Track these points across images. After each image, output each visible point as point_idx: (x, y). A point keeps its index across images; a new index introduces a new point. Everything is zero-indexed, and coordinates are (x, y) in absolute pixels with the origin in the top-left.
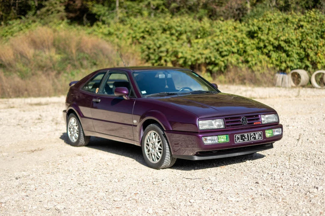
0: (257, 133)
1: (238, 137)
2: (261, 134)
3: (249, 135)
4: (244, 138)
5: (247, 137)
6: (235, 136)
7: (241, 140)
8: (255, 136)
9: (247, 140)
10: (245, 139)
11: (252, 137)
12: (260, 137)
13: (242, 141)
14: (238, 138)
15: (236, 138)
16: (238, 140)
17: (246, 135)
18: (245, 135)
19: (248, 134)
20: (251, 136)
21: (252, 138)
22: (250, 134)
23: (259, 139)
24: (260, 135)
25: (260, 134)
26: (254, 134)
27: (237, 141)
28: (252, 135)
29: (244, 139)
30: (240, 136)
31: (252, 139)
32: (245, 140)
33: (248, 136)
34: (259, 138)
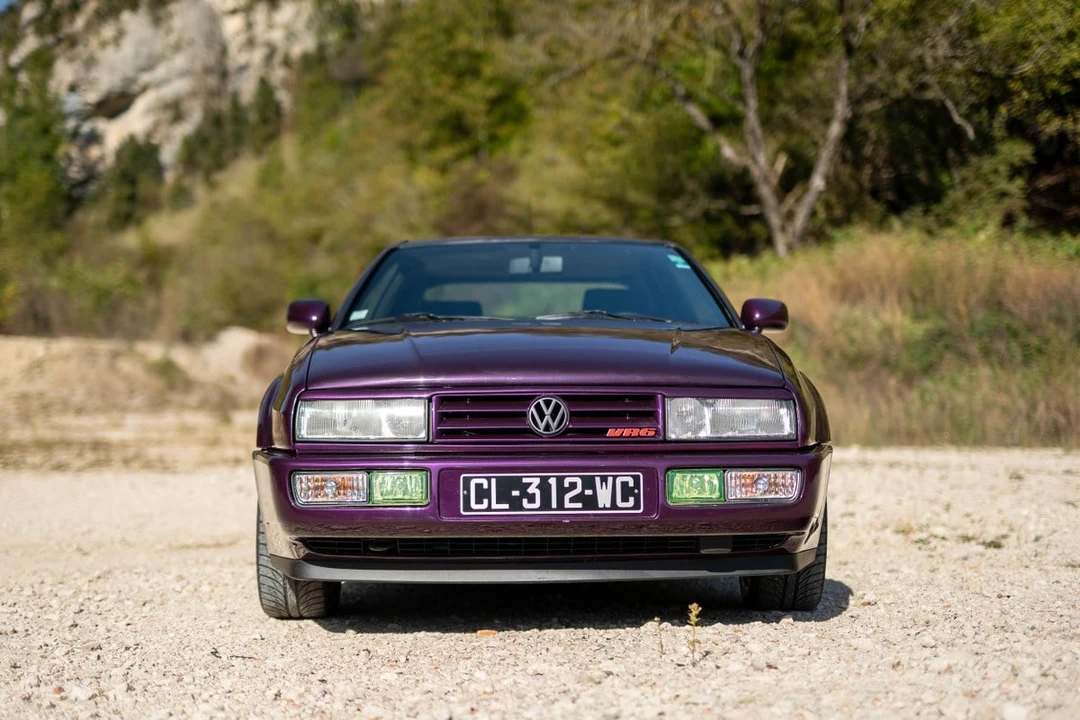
0: (604, 479)
1: (479, 486)
2: (631, 484)
3: (553, 482)
4: (516, 493)
5: (538, 493)
6: (467, 481)
7: (498, 502)
8: (589, 492)
9: (537, 504)
10: (525, 501)
11: (568, 497)
12: (625, 499)
13: (506, 506)
14: (482, 494)
15: (467, 487)
16: (479, 501)
17: (536, 481)
18: (525, 480)
19: (544, 480)
20: (562, 491)
21: (572, 500)
22: (560, 481)
23: (614, 506)
24: (627, 491)
25: (624, 485)
26: (589, 483)
27: (473, 505)
28: (573, 486)
29: (519, 499)
30: (493, 481)
31: (567, 504)
32: (525, 503)
33: (544, 487)
34: (619, 503)
